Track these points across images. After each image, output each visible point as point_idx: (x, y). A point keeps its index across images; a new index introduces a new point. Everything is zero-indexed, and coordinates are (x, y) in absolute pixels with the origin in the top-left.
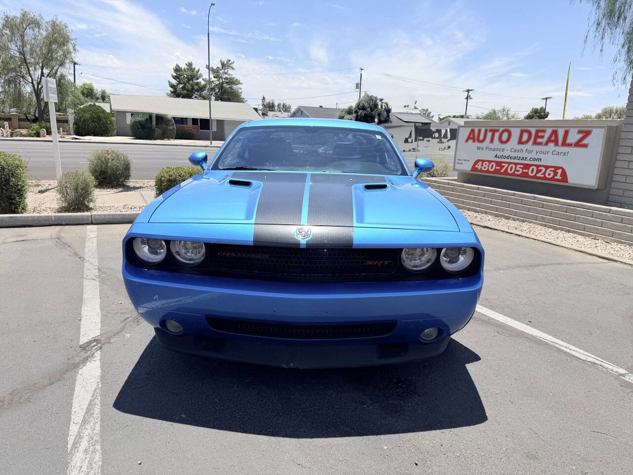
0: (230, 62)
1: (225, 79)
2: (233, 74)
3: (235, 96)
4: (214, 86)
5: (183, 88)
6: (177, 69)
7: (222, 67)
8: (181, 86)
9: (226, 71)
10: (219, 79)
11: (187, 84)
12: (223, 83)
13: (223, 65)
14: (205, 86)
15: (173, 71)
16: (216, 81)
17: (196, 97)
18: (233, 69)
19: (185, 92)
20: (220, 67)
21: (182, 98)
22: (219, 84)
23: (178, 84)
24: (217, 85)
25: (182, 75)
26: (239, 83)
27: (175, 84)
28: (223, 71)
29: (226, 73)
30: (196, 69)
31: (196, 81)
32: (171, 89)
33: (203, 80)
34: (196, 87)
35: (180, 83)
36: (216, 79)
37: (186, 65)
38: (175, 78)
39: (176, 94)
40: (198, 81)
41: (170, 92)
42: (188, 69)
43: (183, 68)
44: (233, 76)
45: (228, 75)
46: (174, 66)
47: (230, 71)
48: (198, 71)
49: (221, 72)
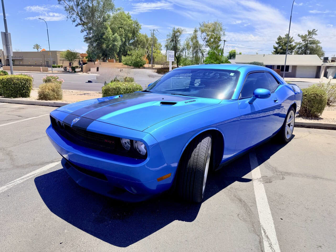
0: (315, 31)
1: (309, 41)
2: (315, 37)
3: (315, 51)
4: (302, 46)
5: (281, 49)
6: (280, 39)
7: (309, 35)
8: (280, 47)
9: (311, 36)
10: (306, 41)
11: (284, 46)
12: (307, 44)
13: (310, 33)
14: (295, 47)
15: (277, 39)
16: (303, 43)
17: (288, 53)
18: (316, 34)
19: (282, 51)
20: (307, 34)
21: (280, 54)
22: (305, 44)
23: (279, 47)
24: (303, 45)
25: (282, 41)
26: (319, 43)
27: (277, 47)
28: (309, 36)
29: (311, 38)
30: (291, 37)
31: (290, 44)
32: (275, 50)
33: (295, 43)
34: (289, 48)
35: (280, 46)
36: (303, 42)
37: (285, 35)
38: (277, 43)
39: (277, 52)
40: (291, 44)
41: (273, 52)
42: (286, 38)
43: (283, 38)
44: (315, 39)
45: (312, 38)
46: (278, 37)
47: (314, 36)
48: (292, 38)
49: (308, 37)
